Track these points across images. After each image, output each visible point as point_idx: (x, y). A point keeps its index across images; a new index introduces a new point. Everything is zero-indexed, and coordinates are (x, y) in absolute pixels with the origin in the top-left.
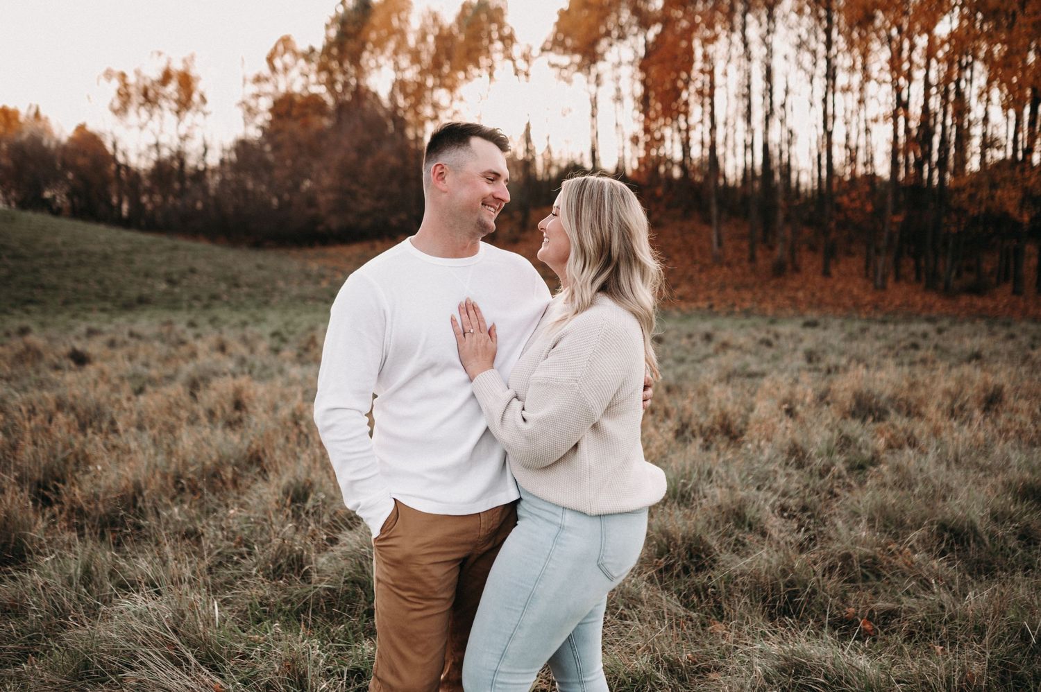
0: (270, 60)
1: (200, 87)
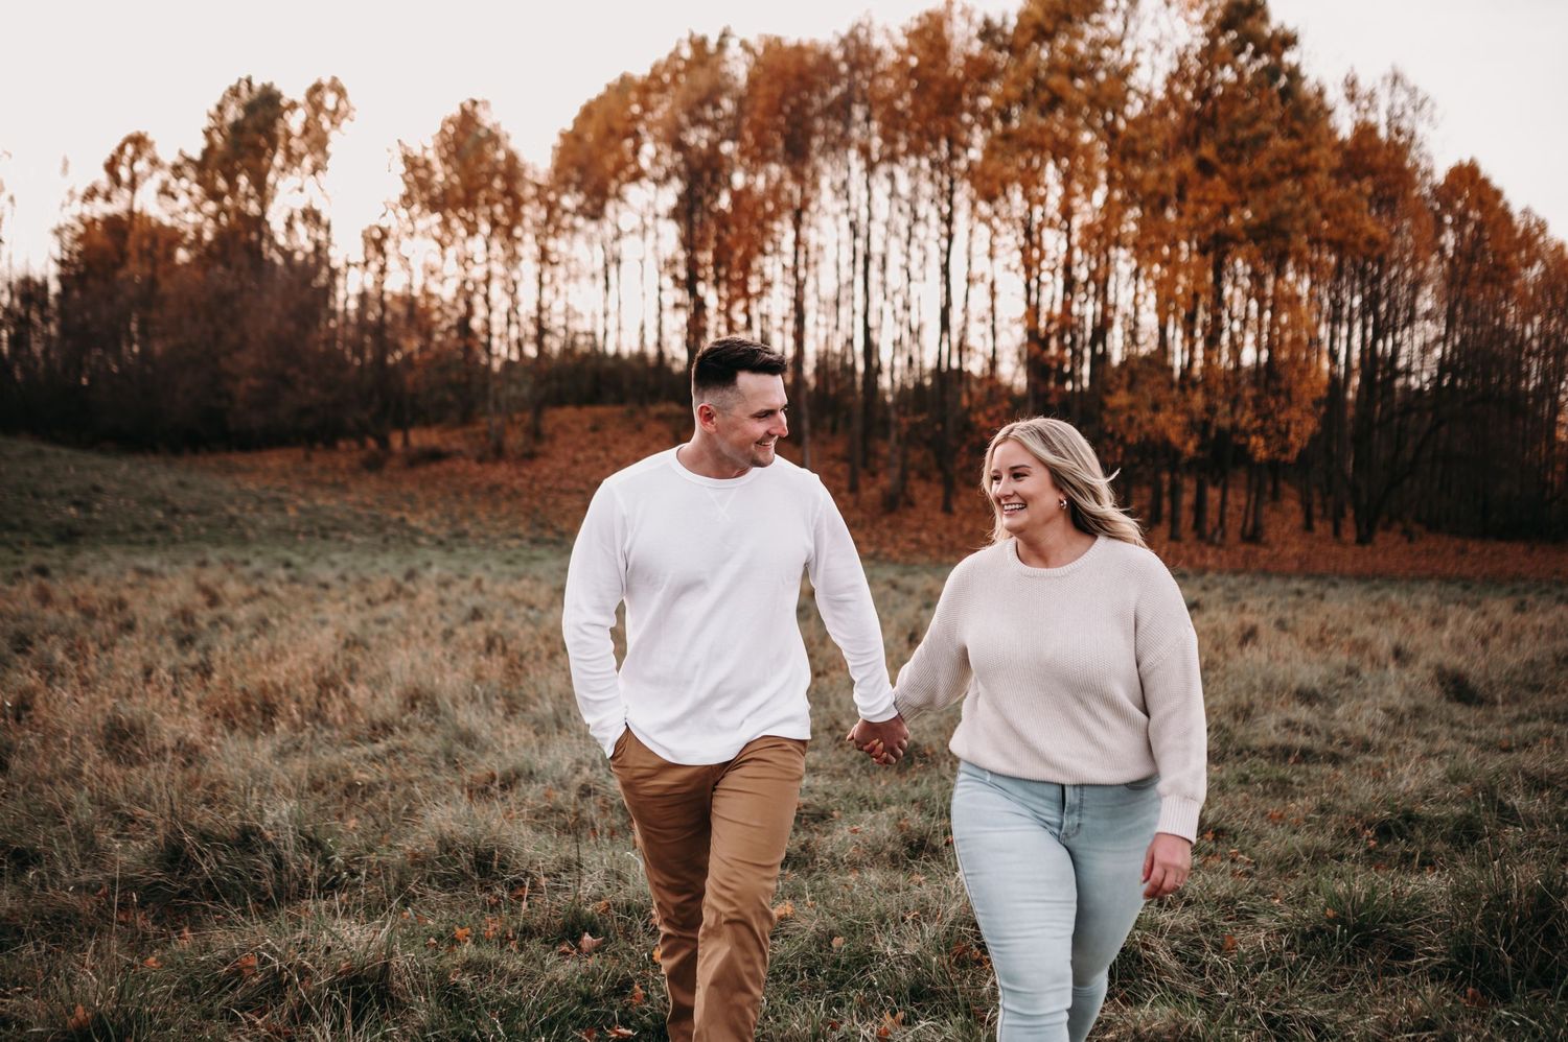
0: (111, 167)
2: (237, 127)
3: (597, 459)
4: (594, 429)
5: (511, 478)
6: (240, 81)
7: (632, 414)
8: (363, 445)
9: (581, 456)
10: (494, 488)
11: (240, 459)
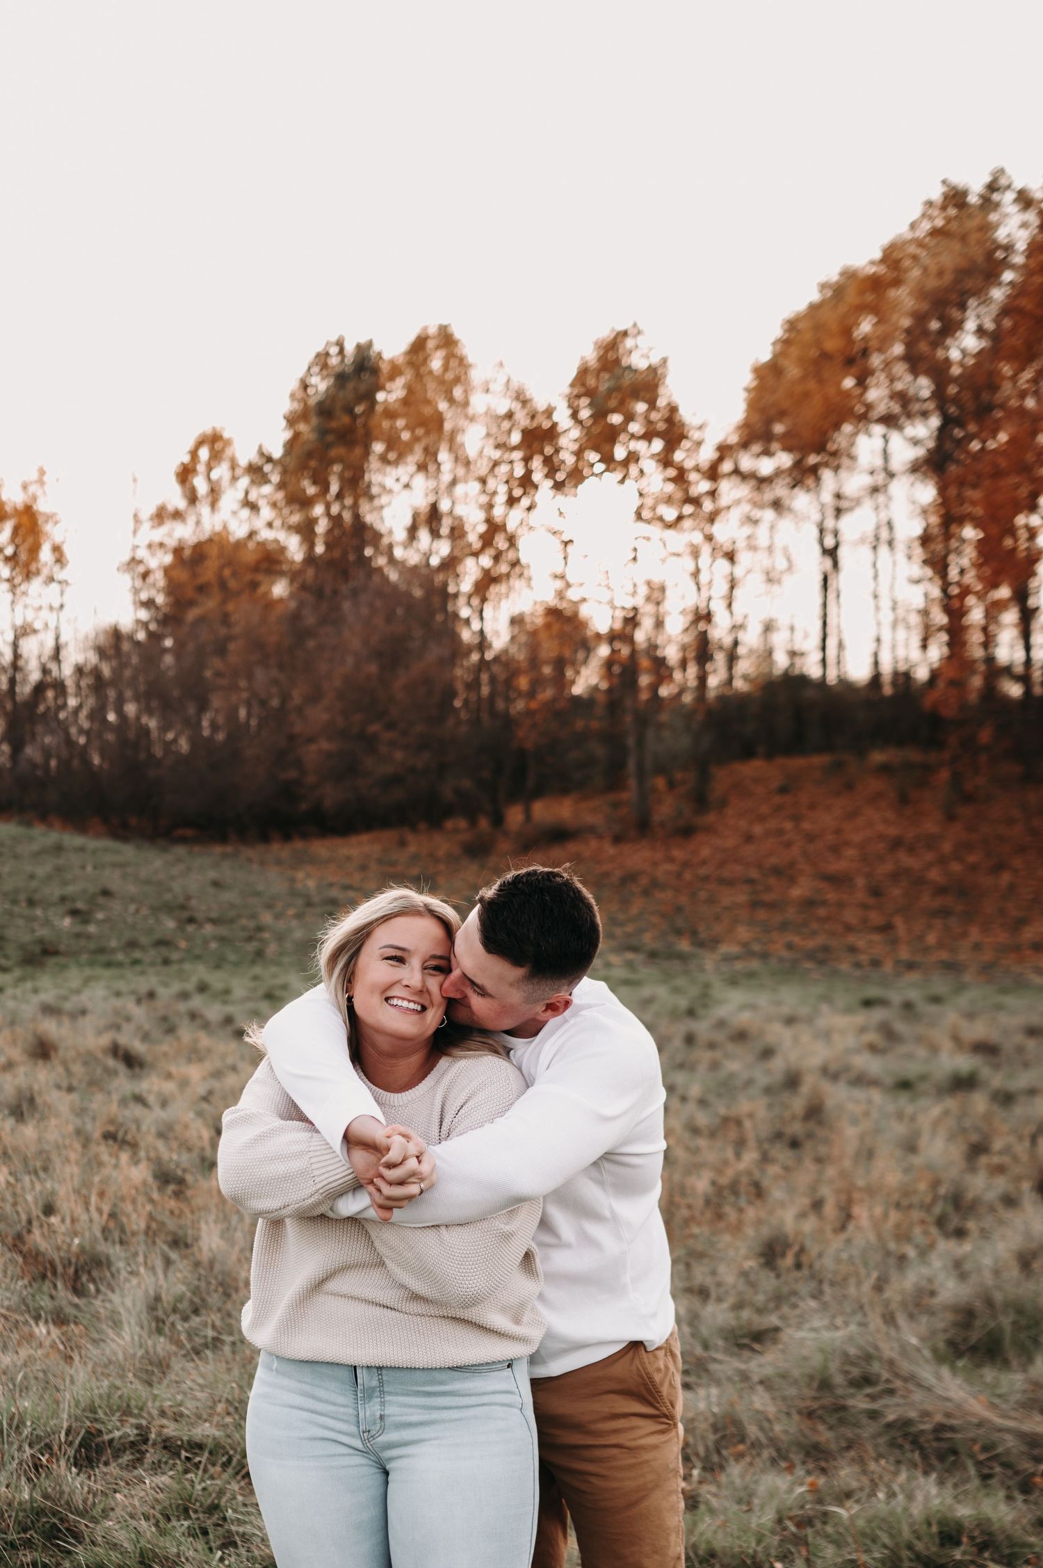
0: (184, 476)
1: (54, 533)
2: (325, 410)
3: (780, 832)
4: (783, 790)
5: (655, 864)
6: (328, 344)
7: (838, 766)
8: (473, 822)
9: (758, 830)
10: (630, 878)
11: (321, 848)
